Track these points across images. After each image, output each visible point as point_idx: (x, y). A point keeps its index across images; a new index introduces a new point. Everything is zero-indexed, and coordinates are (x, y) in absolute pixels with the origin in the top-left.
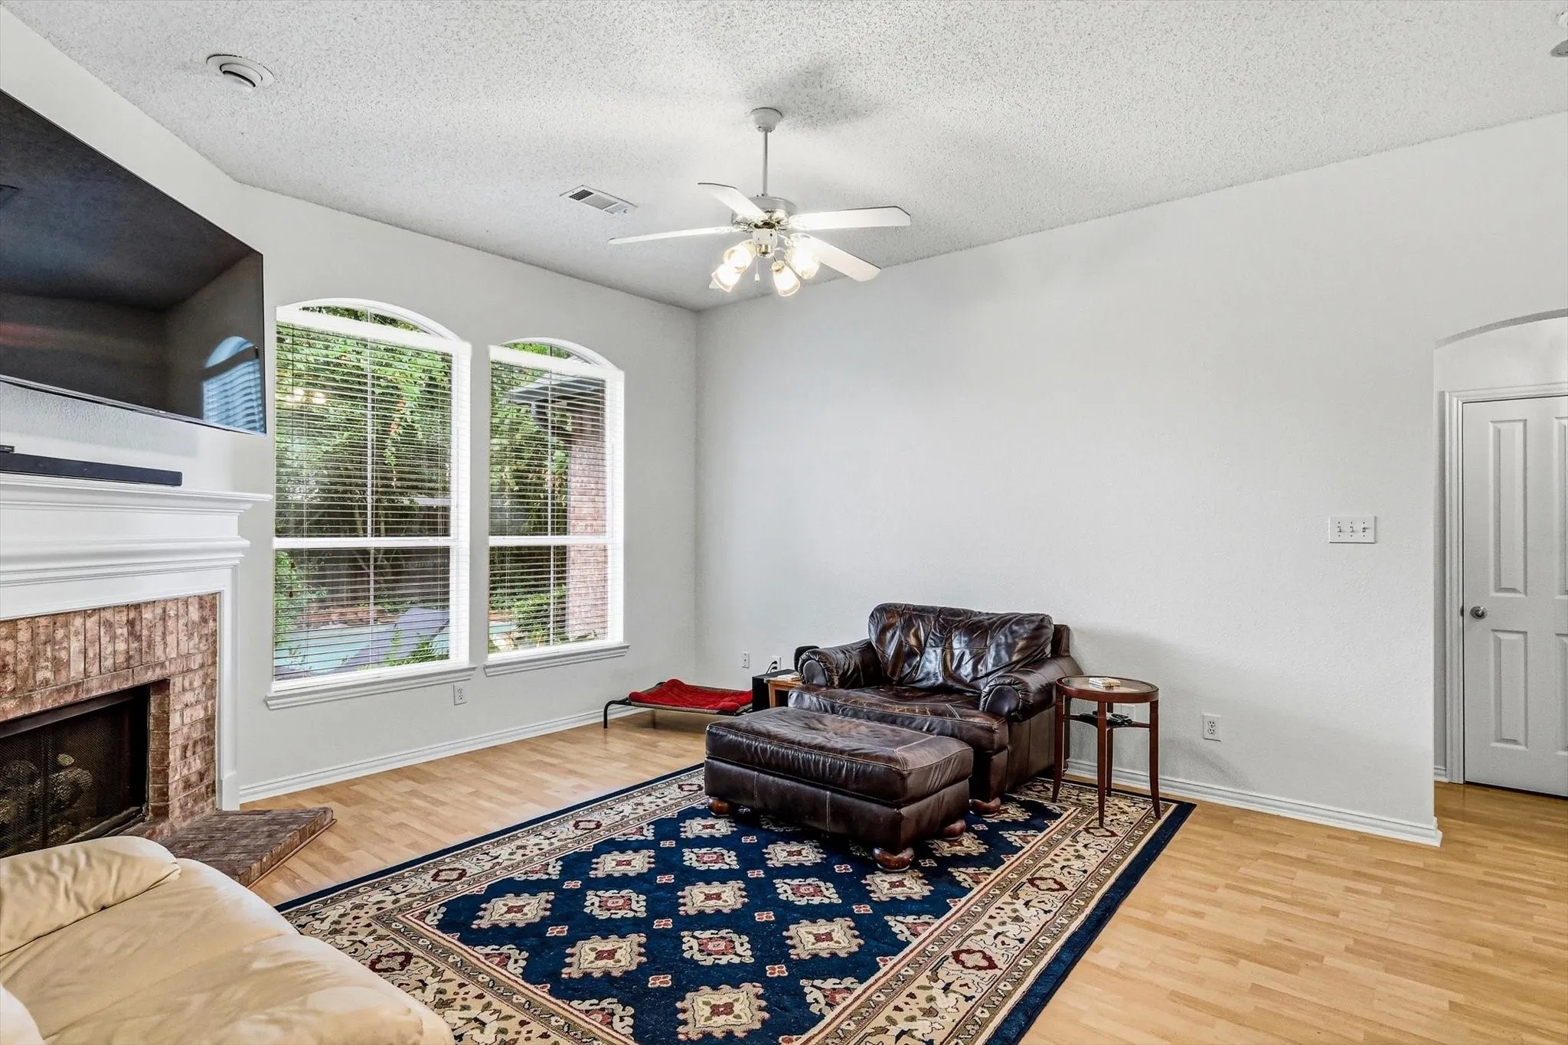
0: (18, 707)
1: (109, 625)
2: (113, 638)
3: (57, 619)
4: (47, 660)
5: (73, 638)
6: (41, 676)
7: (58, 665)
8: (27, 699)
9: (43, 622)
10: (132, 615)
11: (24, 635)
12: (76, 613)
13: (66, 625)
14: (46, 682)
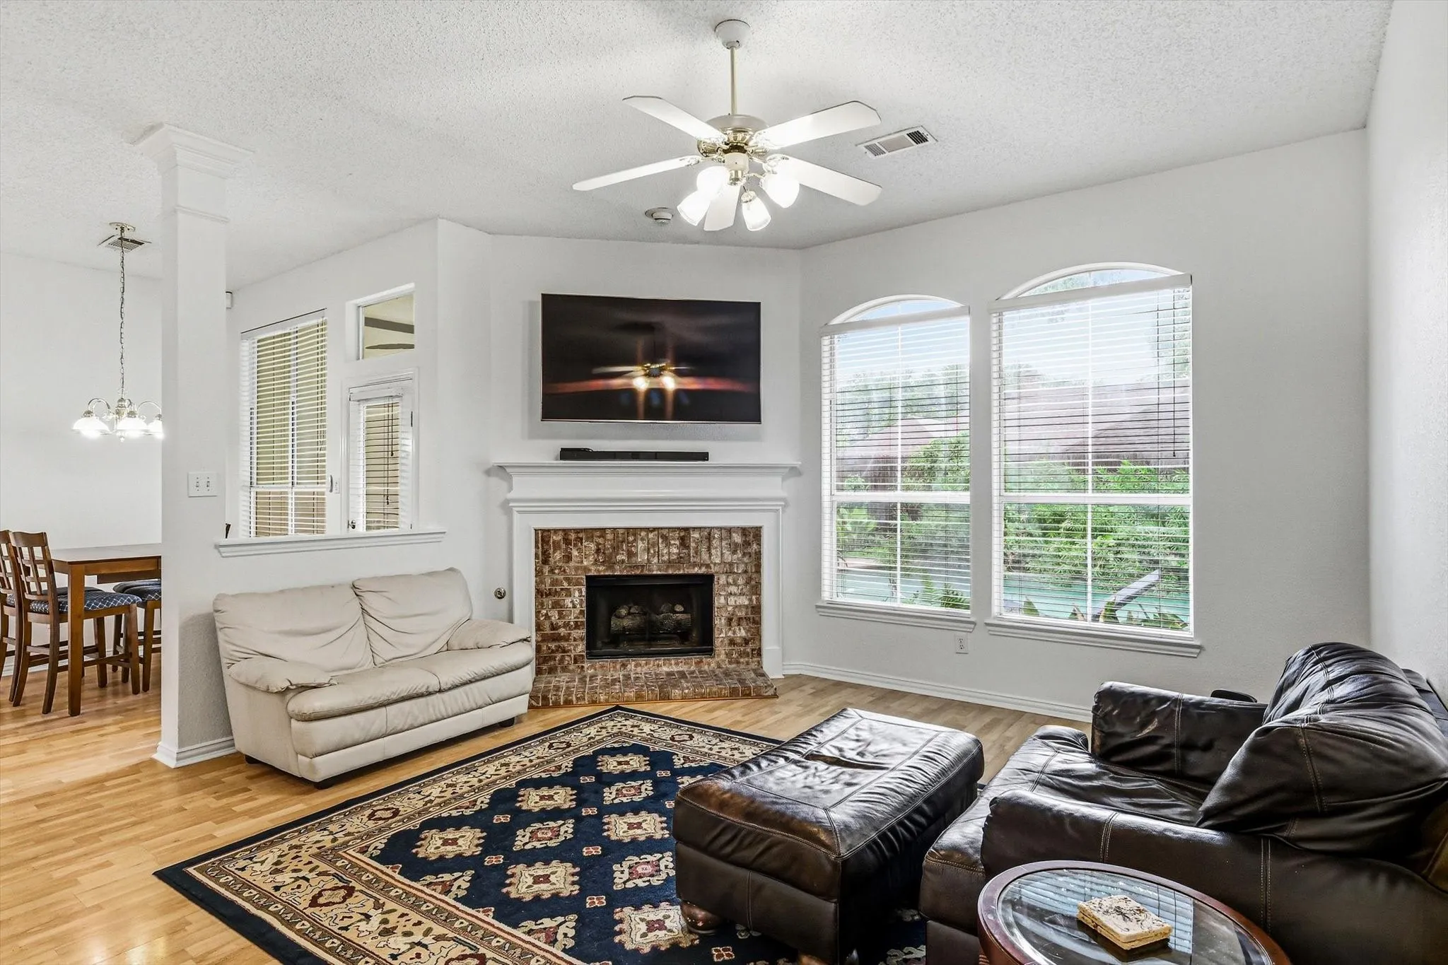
0: (604, 571)
1: (665, 538)
2: (668, 545)
3: (628, 530)
4: (623, 550)
5: (639, 542)
6: (619, 557)
7: (631, 554)
8: (611, 567)
9: (621, 531)
10: (682, 534)
11: (609, 536)
12: (642, 529)
13: (635, 535)
14: (623, 561)
